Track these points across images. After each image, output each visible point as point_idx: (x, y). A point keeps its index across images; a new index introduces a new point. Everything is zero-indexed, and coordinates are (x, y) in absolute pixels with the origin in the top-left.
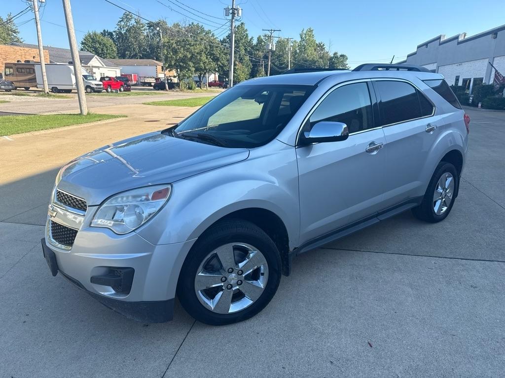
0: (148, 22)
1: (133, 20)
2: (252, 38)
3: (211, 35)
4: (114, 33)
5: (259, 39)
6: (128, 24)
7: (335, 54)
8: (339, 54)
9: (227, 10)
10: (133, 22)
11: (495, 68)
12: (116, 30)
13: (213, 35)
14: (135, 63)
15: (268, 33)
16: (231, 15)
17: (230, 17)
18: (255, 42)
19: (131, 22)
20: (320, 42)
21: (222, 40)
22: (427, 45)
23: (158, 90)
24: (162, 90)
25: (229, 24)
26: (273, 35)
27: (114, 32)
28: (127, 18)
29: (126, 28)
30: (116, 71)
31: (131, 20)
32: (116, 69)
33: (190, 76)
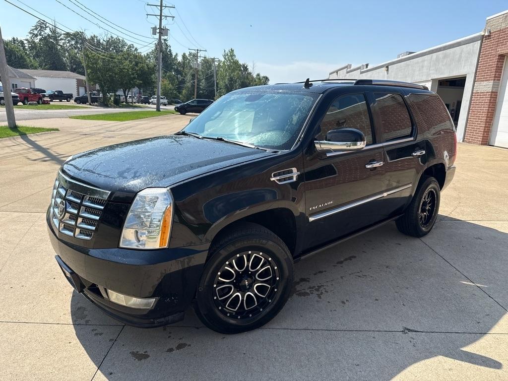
0: (65, 33)
1: (48, 29)
2: (177, 54)
3: (134, 50)
4: (25, 42)
5: (184, 56)
6: (42, 33)
7: (258, 75)
8: (262, 76)
9: (154, 29)
10: (48, 31)
12: (28, 38)
13: (136, 50)
14: (51, 75)
15: (194, 53)
16: (158, 35)
18: (180, 59)
19: (46, 31)
20: (244, 63)
21: (146, 55)
23: (80, 103)
24: (83, 103)
27: (26, 40)
28: (41, 27)
29: (39, 37)
30: (30, 83)
31: (45, 29)
32: (31, 81)
33: (115, 91)
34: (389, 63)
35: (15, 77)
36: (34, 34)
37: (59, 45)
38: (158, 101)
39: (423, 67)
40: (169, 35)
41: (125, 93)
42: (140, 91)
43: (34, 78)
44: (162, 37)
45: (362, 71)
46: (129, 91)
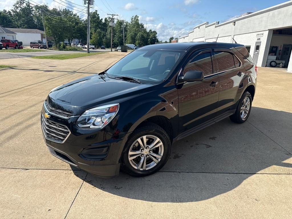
0: (35, 6)
2: (102, 19)
5: (106, 20)
6: (21, 6)
7: (150, 30)
8: (153, 31)
9: (85, 1)
10: (25, 5)
11: (235, 41)
13: (78, 16)
15: (111, 17)
16: (87, 4)
17: (87, 5)
18: (103, 21)
19: (23, 5)
20: (141, 23)
22: (199, 27)
24: (44, 48)
25: (86, 9)
26: (114, 18)
27: (12, 10)
28: (21, 3)
29: (19, 9)
30: (13, 36)
31: (23, 4)
32: (14, 35)
33: (63, 41)
34: (236, 20)
35: (4, 33)
36: (16, 6)
37: (32, 14)
38: (88, 46)
39: (262, 21)
40: (94, 4)
41: (69, 42)
42: (79, 41)
43: (15, 33)
44: (90, 6)
45: (216, 26)
46: (72, 41)
